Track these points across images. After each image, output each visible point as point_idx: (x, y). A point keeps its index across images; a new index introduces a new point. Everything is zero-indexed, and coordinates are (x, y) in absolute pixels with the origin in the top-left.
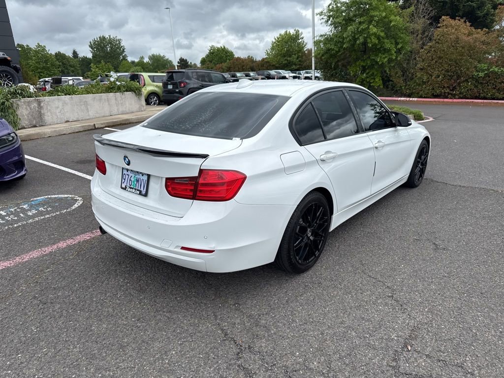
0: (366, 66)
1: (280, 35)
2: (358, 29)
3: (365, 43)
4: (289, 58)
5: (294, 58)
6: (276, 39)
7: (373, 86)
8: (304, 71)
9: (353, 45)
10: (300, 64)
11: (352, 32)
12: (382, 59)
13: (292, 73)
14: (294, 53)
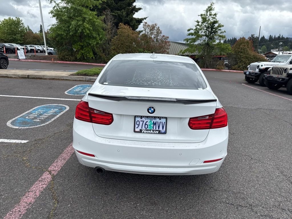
0: (83, 46)
1: (5, 19)
2: (77, 23)
3: (82, 33)
4: (14, 36)
5: (18, 36)
6: (2, 22)
7: (89, 57)
8: (29, 45)
9: (75, 33)
10: (23, 41)
11: (74, 25)
12: (93, 42)
13: (21, 46)
14: (17, 33)
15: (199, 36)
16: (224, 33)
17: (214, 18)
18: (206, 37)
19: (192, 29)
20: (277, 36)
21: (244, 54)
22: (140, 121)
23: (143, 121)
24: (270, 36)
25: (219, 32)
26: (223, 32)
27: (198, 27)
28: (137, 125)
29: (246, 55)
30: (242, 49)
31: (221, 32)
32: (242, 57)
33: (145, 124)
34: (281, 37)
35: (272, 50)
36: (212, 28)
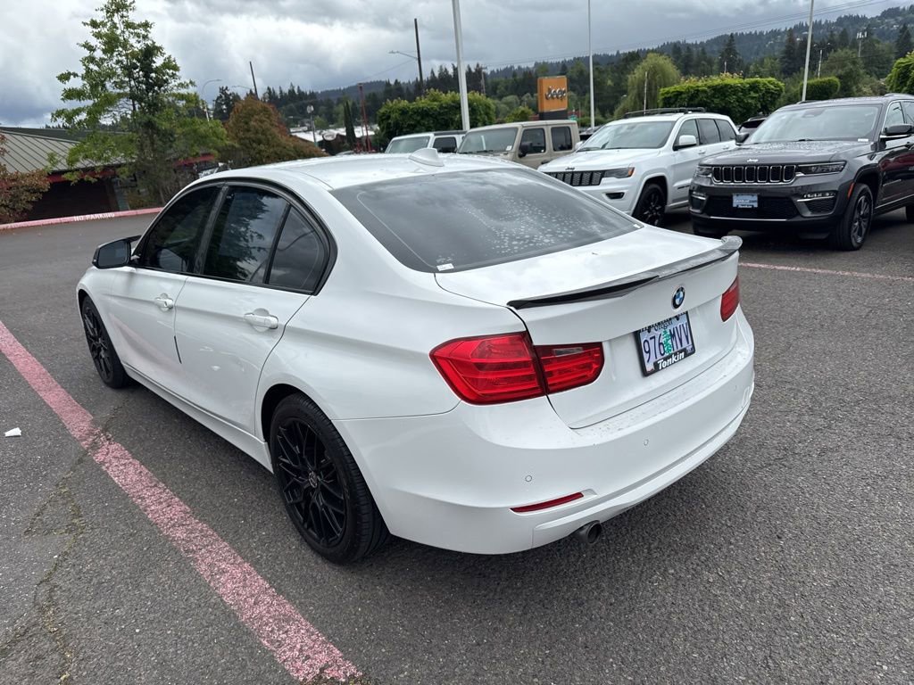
15: (109, 102)
16: (190, 86)
17: (145, 37)
18: (136, 102)
19: (75, 75)
20: (286, 90)
21: (268, 144)
22: (648, 339)
23: (654, 337)
24: (269, 89)
25: (173, 83)
26: (187, 85)
27: (92, 67)
28: (647, 352)
29: (275, 149)
30: (257, 132)
31: (181, 85)
32: (265, 154)
33: (660, 344)
34: (296, 91)
35: (292, 130)
36: (147, 69)
